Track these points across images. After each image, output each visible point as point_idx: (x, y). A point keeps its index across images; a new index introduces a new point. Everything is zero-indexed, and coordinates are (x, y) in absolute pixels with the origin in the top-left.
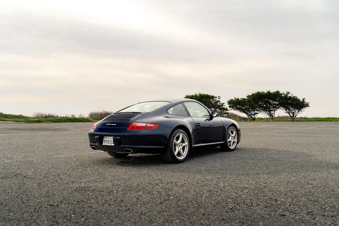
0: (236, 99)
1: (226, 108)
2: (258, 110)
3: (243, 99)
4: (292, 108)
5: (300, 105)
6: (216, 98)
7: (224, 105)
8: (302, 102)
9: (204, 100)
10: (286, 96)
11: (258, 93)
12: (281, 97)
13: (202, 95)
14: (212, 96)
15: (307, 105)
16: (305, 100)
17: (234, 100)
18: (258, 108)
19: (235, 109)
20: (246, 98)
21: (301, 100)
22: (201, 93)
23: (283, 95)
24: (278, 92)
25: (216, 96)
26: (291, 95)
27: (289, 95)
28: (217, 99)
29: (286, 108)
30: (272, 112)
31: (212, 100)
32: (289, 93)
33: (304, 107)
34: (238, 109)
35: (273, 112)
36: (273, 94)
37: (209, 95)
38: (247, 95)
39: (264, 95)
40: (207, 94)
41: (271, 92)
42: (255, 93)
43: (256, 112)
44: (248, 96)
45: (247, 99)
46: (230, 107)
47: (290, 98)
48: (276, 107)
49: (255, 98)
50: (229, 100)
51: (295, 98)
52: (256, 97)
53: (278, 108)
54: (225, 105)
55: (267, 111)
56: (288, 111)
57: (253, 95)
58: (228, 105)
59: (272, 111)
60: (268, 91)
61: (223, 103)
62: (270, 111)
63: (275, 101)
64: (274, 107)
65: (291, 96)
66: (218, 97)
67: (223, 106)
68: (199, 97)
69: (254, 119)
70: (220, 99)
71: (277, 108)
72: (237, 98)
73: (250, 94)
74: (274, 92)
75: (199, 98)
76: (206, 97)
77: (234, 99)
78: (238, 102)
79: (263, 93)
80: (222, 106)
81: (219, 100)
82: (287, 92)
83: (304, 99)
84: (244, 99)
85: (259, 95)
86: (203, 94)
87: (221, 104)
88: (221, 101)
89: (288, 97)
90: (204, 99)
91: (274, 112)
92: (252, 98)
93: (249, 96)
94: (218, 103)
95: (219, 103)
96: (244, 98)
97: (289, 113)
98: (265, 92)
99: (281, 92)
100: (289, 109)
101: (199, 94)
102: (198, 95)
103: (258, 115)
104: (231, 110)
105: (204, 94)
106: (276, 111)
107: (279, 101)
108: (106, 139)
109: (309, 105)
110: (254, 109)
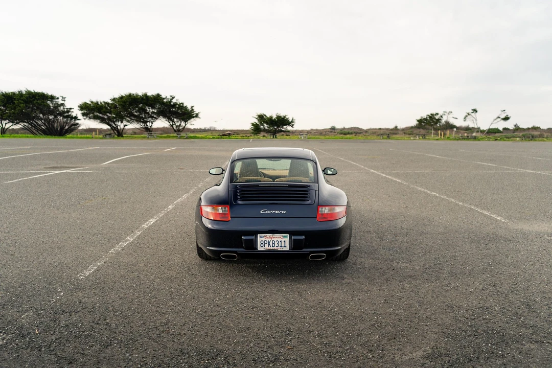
0: (92, 102)
1: (75, 115)
2: (128, 121)
3: (104, 102)
4: (175, 118)
5: (186, 114)
6: (58, 98)
7: (72, 110)
8: (191, 111)
9: (37, 103)
10: (170, 102)
11: (130, 95)
12: (163, 103)
13: (32, 93)
14: (51, 96)
15: (197, 116)
16: (193, 108)
17: (90, 105)
18: (128, 117)
19: (90, 118)
20: (110, 102)
21: (189, 108)
22: (29, 89)
23: (165, 101)
25: (57, 96)
26: (177, 100)
27: (174, 101)
28: (60, 101)
29: (169, 119)
30: (148, 124)
31: (49, 102)
32: (173, 98)
33: (194, 117)
34: (95, 118)
35: (151, 124)
36: (151, 98)
37: (46, 94)
38: (112, 98)
39: (138, 99)
40: (41, 92)
41: (148, 94)
42: (124, 95)
43: (125, 122)
44: (114, 100)
45: (111, 104)
46: (84, 115)
47: (175, 104)
48: (153, 117)
49: (125, 102)
50: (81, 103)
51: (182, 105)
52: (127, 101)
53: (157, 119)
54: (73, 112)
55: (140, 121)
56: (171, 124)
57: (122, 97)
58: (81, 112)
59: (149, 121)
60: (144, 92)
61: (71, 109)
62: (145, 122)
63: (153, 108)
64: (152, 117)
66: (61, 98)
67: (70, 113)
68: (26, 96)
71: (155, 118)
72: (94, 101)
73: (117, 96)
74: (153, 95)
75: (27, 98)
76: (39, 96)
77: (89, 103)
78: (97, 107)
79: (137, 95)
80: (68, 112)
81: (63, 102)
82: (171, 96)
84: (108, 104)
85: (131, 98)
86: (32, 91)
87: (67, 109)
88: (65, 105)
89: (172, 103)
90: (37, 99)
91: (152, 124)
92: (121, 103)
93: (114, 98)
94: (62, 108)
95: (64, 108)
96: (106, 101)
98: (140, 94)
99: (163, 96)
100: (173, 121)
101: (26, 92)
102: (24, 93)
103: (127, 127)
104: (85, 119)
105: (36, 91)
106: (154, 123)
107: (159, 108)
108: (263, 239)
109: (200, 115)
110: (121, 118)
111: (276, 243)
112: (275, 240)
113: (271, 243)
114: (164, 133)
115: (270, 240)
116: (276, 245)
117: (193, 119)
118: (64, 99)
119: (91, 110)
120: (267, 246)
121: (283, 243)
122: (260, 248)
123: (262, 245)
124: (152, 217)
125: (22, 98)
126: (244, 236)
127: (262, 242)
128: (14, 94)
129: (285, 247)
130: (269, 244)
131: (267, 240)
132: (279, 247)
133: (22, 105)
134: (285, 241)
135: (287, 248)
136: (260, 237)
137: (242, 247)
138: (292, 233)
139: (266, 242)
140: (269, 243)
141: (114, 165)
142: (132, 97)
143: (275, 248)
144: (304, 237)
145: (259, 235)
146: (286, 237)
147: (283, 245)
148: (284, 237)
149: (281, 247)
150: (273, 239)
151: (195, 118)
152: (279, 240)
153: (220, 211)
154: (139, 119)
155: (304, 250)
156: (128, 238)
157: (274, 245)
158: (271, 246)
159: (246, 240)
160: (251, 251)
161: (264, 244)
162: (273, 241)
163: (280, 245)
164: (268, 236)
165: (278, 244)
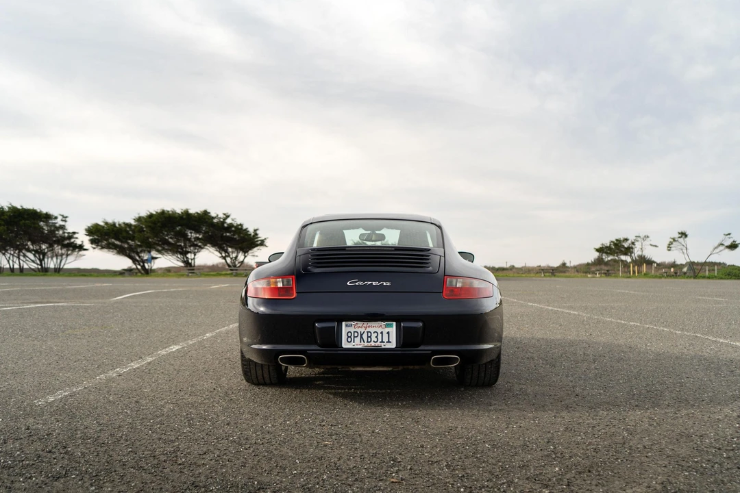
0: (106, 223)
1: (81, 243)
2: (159, 251)
3: (124, 223)
4: (230, 247)
5: (245, 240)
6: (56, 218)
7: (75, 236)
8: (254, 236)
9: (24, 224)
10: (224, 222)
11: (163, 212)
12: (213, 225)
13: (19, 210)
14: (47, 214)
15: (262, 243)
16: (258, 232)
17: (103, 227)
18: (158, 245)
19: (102, 248)
20: (133, 222)
21: (251, 231)
22: (14, 205)
23: (215, 221)
25: (56, 214)
26: (233, 220)
27: (229, 221)
28: (59, 222)
29: (221, 248)
30: (190, 256)
31: (42, 224)
32: (228, 217)
33: (257, 245)
34: (110, 247)
35: (193, 255)
36: (195, 217)
37: (38, 211)
38: (137, 216)
39: (175, 218)
40: (31, 208)
41: (191, 212)
42: (154, 213)
43: (154, 254)
44: (139, 219)
45: (135, 226)
46: (92, 242)
47: (231, 226)
48: (197, 246)
49: (154, 223)
50: (90, 225)
51: (240, 227)
52: (159, 222)
53: (202, 248)
54: (77, 238)
55: (177, 252)
56: (224, 255)
57: (151, 216)
58: (88, 238)
59: (190, 252)
60: (184, 208)
61: (74, 233)
62: (185, 253)
63: (197, 231)
64: (195, 246)
65: (231, 224)
66: (60, 218)
67: (72, 240)
68: (8, 214)
69: (147, 272)
70: (65, 221)
71: (200, 247)
72: (110, 221)
73: (144, 214)
74: (197, 213)
75: (10, 216)
76: (28, 215)
77: (102, 224)
78: (113, 231)
79: (174, 213)
80: (70, 237)
81: (63, 223)
82: (224, 214)
83: (257, 230)
84: (129, 225)
85: (165, 218)
86: (19, 207)
87: (68, 233)
88: (67, 227)
89: (226, 225)
90: (25, 219)
91: (195, 255)
92: (150, 224)
94: (61, 232)
96: (127, 221)
97: (224, 258)
98: (179, 211)
99: (213, 215)
100: (226, 251)
101: (9, 208)
102: (6, 209)
103: (156, 261)
104: (94, 248)
105: (25, 207)
106: (198, 255)
107: (206, 232)
108: (352, 329)
109: (267, 243)
110: (149, 247)
111: (374, 336)
112: (372, 330)
113: (365, 336)
114: (213, 271)
115: (362, 330)
116: (374, 338)
117: (255, 249)
118: (64, 218)
119: (105, 235)
120: (358, 340)
121: (385, 336)
122: (345, 345)
123: (349, 340)
126: (319, 321)
127: (349, 335)
129: (389, 342)
130: (361, 337)
131: (359, 330)
132: (378, 343)
134: (388, 333)
135: (393, 345)
136: (346, 326)
137: (316, 343)
138: (398, 319)
139: (356, 335)
140: (361, 335)
141: (130, 300)
142: (166, 215)
143: (373, 344)
144: (421, 324)
145: (344, 323)
146: (391, 326)
147: (385, 339)
148: (387, 326)
149: (382, 342)
150: (368, 330)
151: (258, 248)
152: (379, 331)
153: (280, 285)
154: (175, 249)
155: (422, 348)
156: (132, 364)
157: (369, 339)
158: (366, 341)
159: (322, 329)
160: (331, 351)
161: (352, 337)
162: (368, 332)
163: (380, 340)
164: (360, 324)
165: (376, 337)
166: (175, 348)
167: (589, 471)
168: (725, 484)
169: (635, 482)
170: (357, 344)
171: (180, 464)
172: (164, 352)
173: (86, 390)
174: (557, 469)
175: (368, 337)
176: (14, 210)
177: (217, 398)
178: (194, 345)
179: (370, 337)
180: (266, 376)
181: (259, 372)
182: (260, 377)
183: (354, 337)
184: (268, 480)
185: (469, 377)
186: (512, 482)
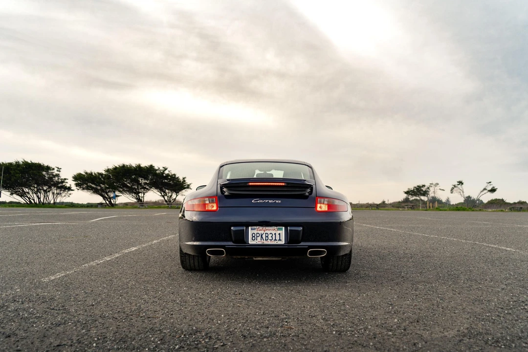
0: (86, 173)
1: (69, 186)
2: (120, 191)
3: (98, 173)
4: (167, 189)
5: (178, 185)
6: (53, 169)
7: (66, 181)
8: (183, 182)
9: (32, 173)
10: (163, 173)
11: (124, 166)
12: (156, 175)
14: (47, 166)
15: (188, 187)
16: (185, 179)
17: (84, 175)
18: (120, 187)
19: (83, 189)
20: (104, 173)
21: (181, 179)
22: (26, 160)
23: (157, 172)
24: (151, 167)
25: (53, 167)
26: (169, 172)
27: (166, 172)
28: (55, 172)
29: (161, 190)
30: (140, 195)
31: (44, 173)
32: (166, 169)
33: (185, 188)
34: (89, 188)
35: (143, 194)
36: (144, 169)
37: (42, 164)
38: (107, 168)
39: (132, 170)
40: (38, 162)
41: (142, 166)
42: (118, 166)
43: (117, 193)
44: (108, 171)
45: (105, 175)
46: (77, 185)
47: (168, 175)
49: (118, 173)
50: (75, 174)
51: (174, 176)
52: (120, 172)
53: (149, 190)
54: (67, 183)
55: (132, 192)
56: (163, 194)
57: (116, 168)
58: (74, 182)
59: (141, 192)
60: (138, 163)
61: (65, 179)
62: (137, 193)
63: (146, 178)
64: (144, 188)
66: (56, 169)
67: (64, 184)
68: (22, 166)
69: (113, 206)
70: (60, 171)
71: (147, 189)
72: (89, 172)
73: (111, 167)
74: (146, 167)
75: (23, 168)
76: (35, 167)
77: (84, 174)
78: (91, 178)
79: (131, 166)
80: (62, 182)
81: (58, 173)
82: (164, 168)
83: (185, 178)
84: (101, 174)
85: (125, 170)
86: (30, 162)
87: (61, 179)
88: (60, 175)
89: (164, 175)
90: (33, 170)
91: (144, 194)
92: (115, 174)
93: (108, 169)
94: (56, 178)
96: (100, 172)
97: (163, 196)
98: (134, 166)
99: (156, 168)
100: (164, 192)
101: (23, 162)
102: (21, 163)
104: (78, 189)
105: (33, 162)
106: (146, 194)
107: (151, 180)
108: (255, 232)
109: (191, 186)
110: (114, 189)
111: (270, 236)
112: (269, 232)
113: (264, 236)
114: (155, 205)
115: (262, 232)
116: (270, 238)
117: (184, 191)
118: (59, 169)
119: (85, 181)
120: (259, 238)
121: (278, 236)
122: (251, 242)
123: (254, 238)
124: (134, 247)
125: (18, 168)
126: (234, 226)
127: (254, 235)
128: (11, 164)
129: (280, 240)
130: (262, 237)
131: (260, 232)
132: (273, 240)
133: (17, 175)
134: (279, 234)
135: (283, 242)
136: (252, 229)
137: (231, 241)
138: (286, 225)
139: (258, 235)
140: (262, 235)
141: (102, 222)
142: (125, 168)
143: (269, 241)
144: (302, 228)
145: (250, 228)
146: (282, 229)
147: (278, 238)
148: (278, 230)
149: (275, 240)
150: (266, 232)
151: (186, 190)
152: (273, 232)
153: (207, 202)
154: (131, 190)
155: (302, 244)
156: (106, 258)
157: (267, 238)
158: (264, 239)
159: (235, 231)
160: (241, 245)
161: (256, 237)
162: (266, 233)
163: (274, 239)
164: (261, 228)
165: (272, 237)
166: (134, 249)
167: (418, 322)
168: (510, 329)
169: (449, 328)
170: (258, 241)
171: (142, 317)
172: (126, 251)
173: (75, 273)
174: (396, 320)
175: (266, 237)
176: (26, 164)
177: (164, 278)
178: (146, 247)
179: (267, 237)
180: (196, 264)
181: (192, 261)
182: (192, 265)
183: (257, 237)
184: (202, 326)
185: (331, 265)
186: (367, 328)
